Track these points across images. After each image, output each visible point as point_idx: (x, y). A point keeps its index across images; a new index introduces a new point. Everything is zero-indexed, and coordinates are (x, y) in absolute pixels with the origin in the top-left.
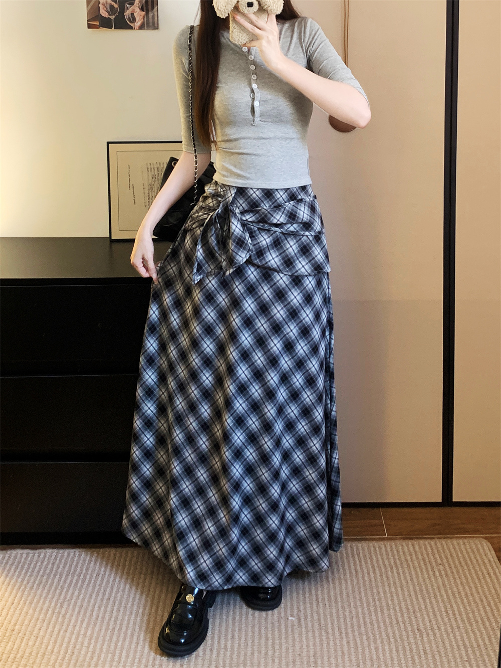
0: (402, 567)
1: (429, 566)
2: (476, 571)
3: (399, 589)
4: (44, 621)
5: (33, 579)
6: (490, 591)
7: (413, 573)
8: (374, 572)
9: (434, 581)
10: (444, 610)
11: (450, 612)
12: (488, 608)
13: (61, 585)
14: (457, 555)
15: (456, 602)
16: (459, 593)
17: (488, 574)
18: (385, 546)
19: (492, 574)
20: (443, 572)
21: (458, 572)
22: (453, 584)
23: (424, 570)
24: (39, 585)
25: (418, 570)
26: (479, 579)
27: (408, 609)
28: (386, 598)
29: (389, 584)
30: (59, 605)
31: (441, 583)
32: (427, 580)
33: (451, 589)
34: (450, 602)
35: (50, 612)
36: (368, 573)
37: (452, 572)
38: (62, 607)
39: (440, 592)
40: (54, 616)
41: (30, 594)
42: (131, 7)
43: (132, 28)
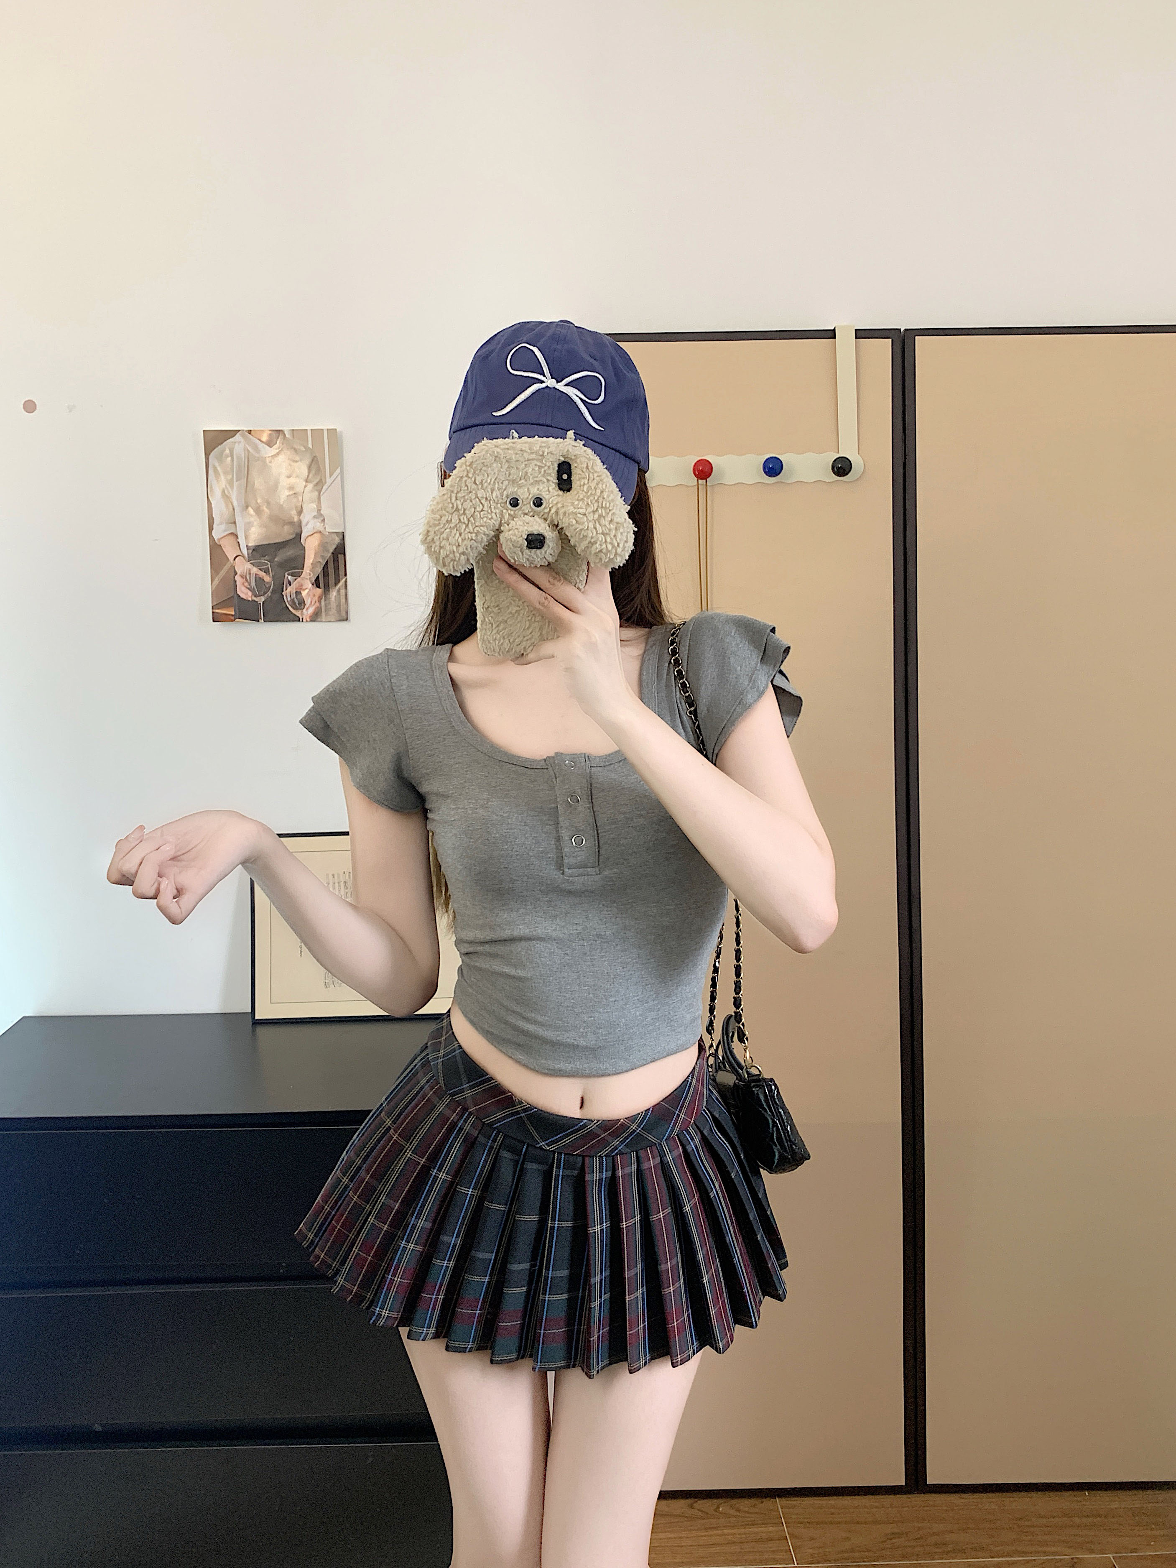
42: (296, 579)
43: (298, 619)
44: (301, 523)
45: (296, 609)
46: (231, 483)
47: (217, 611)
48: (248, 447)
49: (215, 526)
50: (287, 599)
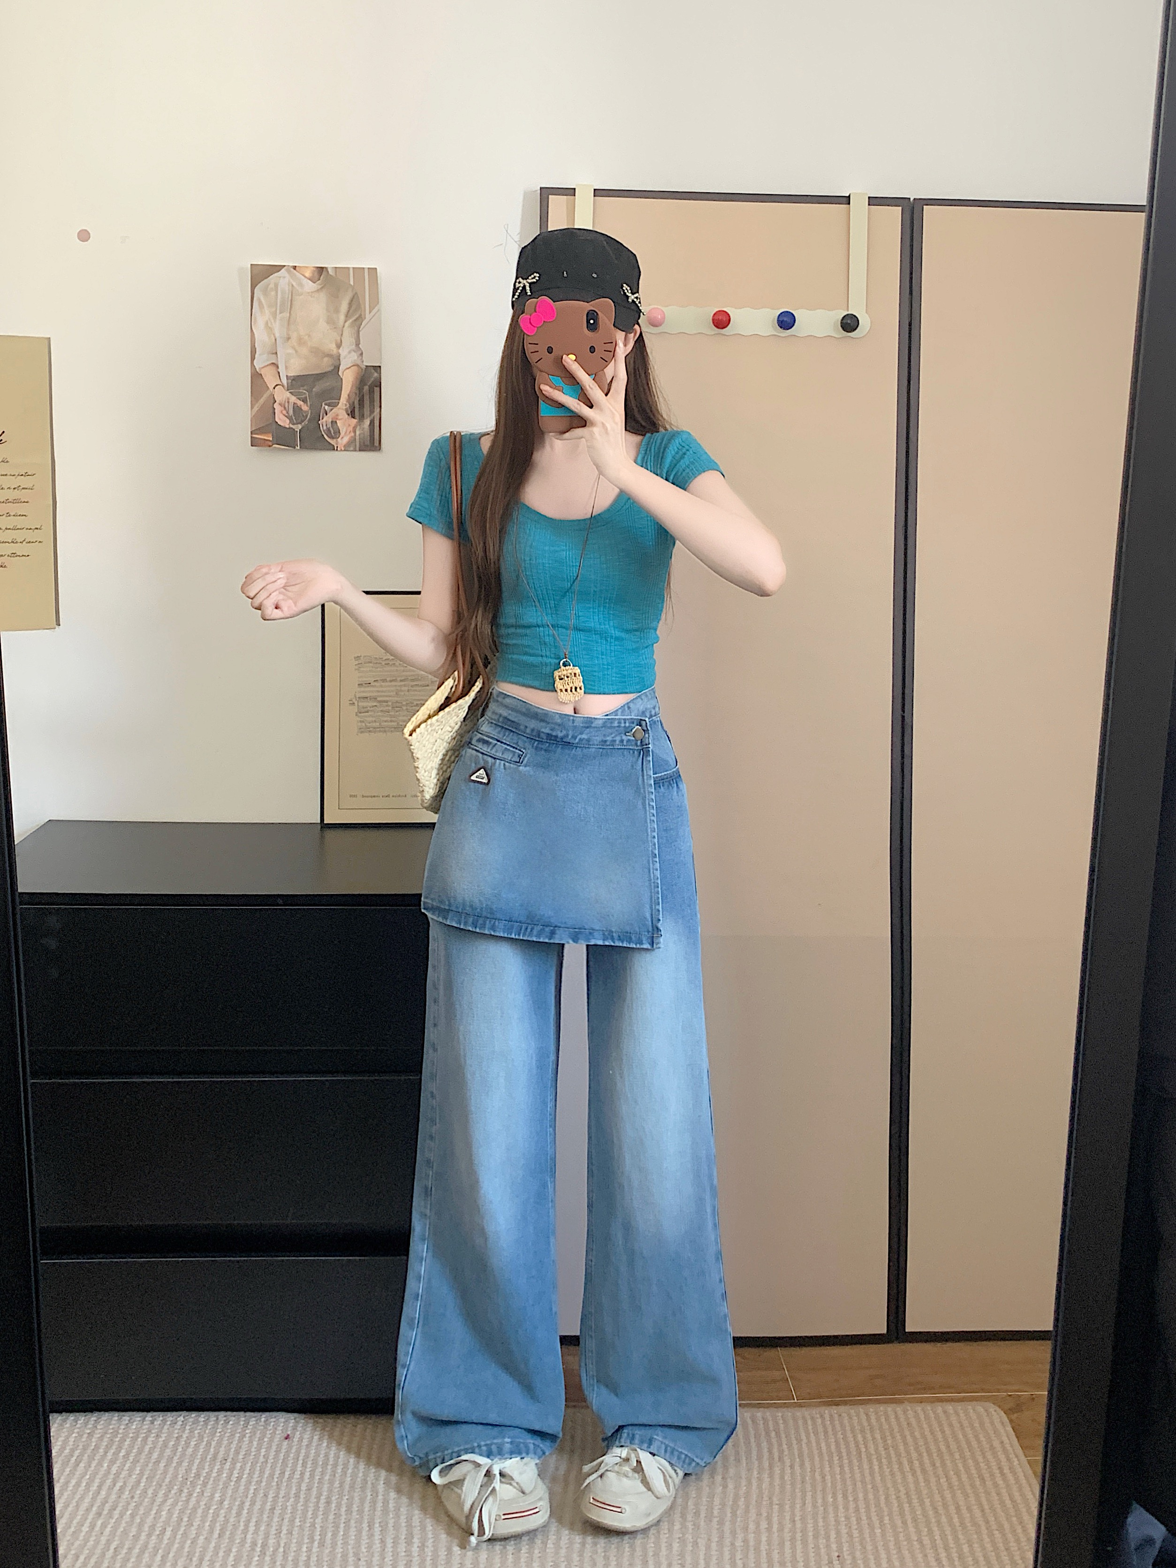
1: (892, 1452)
2: (977, 1463)
4: (156, 1550)
5: (139, 1468)
6: (1002, 1503)
9: (900, 1481)
10: (916, 1539)
11: (926, 1541)
12: (997, 1534)
13: (191, 1479)
14: (943, 1432)
15: (939, 1523)
16: (945, 1506)
17: (999, 1468)
19: (1006, 1470)
20: (916, 1463)
21: (943, 1464)
22: (934, 1488)
24: (150, 1479)
26: (983, 1479)
27: (850, 1535)
30: (185, 1519)
31: (912, 1486)
33: (931, 1496)
34: (928, 1523)
35: (168, 1533)
37: (934, 1465)
38: (192, 1525)
40: (177, 1541)
41: (133, 1497)
42: (332, 410)
43: (332, 448)
44: (339, 356)
45: (332, 438)
46: (274, 315)
47: (254, 436)
48: (291, 281)
49: (256, 356)
50: (323, 428)
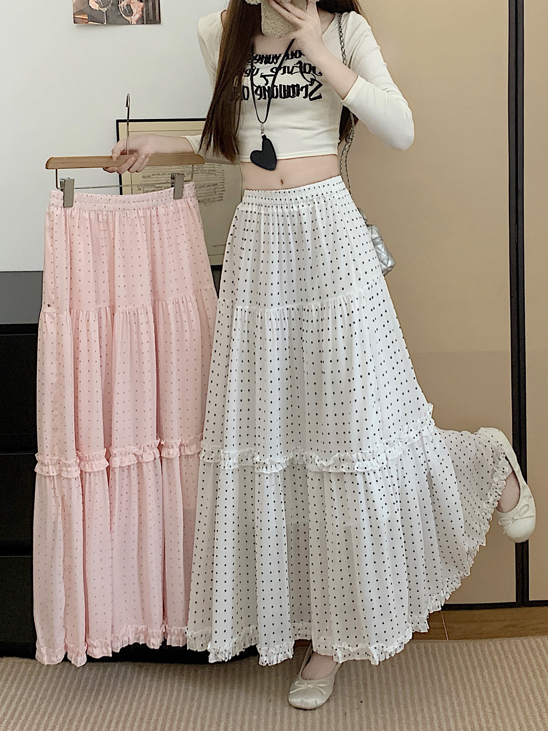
0: (488, 667)
1: (520, 665)
3: (484, 692)
7: (501, 674)
8: (453, 674)
18: (467, 646)
23: (514, 670)
25: (507, 671)
28: (467, 704)
29: (471, 687)
32: (518, 681)
36: (446, 675)
39: (533, 693)
43: (128, 22)
45: (128, 16)
47: (75, 15)
50: (121, 10)
